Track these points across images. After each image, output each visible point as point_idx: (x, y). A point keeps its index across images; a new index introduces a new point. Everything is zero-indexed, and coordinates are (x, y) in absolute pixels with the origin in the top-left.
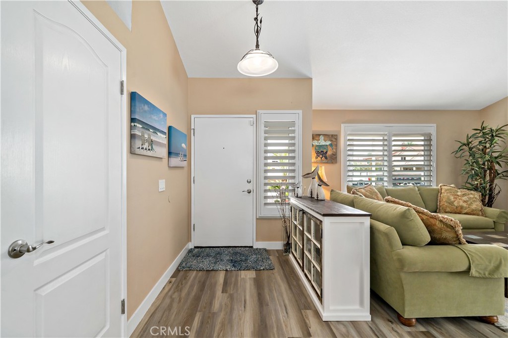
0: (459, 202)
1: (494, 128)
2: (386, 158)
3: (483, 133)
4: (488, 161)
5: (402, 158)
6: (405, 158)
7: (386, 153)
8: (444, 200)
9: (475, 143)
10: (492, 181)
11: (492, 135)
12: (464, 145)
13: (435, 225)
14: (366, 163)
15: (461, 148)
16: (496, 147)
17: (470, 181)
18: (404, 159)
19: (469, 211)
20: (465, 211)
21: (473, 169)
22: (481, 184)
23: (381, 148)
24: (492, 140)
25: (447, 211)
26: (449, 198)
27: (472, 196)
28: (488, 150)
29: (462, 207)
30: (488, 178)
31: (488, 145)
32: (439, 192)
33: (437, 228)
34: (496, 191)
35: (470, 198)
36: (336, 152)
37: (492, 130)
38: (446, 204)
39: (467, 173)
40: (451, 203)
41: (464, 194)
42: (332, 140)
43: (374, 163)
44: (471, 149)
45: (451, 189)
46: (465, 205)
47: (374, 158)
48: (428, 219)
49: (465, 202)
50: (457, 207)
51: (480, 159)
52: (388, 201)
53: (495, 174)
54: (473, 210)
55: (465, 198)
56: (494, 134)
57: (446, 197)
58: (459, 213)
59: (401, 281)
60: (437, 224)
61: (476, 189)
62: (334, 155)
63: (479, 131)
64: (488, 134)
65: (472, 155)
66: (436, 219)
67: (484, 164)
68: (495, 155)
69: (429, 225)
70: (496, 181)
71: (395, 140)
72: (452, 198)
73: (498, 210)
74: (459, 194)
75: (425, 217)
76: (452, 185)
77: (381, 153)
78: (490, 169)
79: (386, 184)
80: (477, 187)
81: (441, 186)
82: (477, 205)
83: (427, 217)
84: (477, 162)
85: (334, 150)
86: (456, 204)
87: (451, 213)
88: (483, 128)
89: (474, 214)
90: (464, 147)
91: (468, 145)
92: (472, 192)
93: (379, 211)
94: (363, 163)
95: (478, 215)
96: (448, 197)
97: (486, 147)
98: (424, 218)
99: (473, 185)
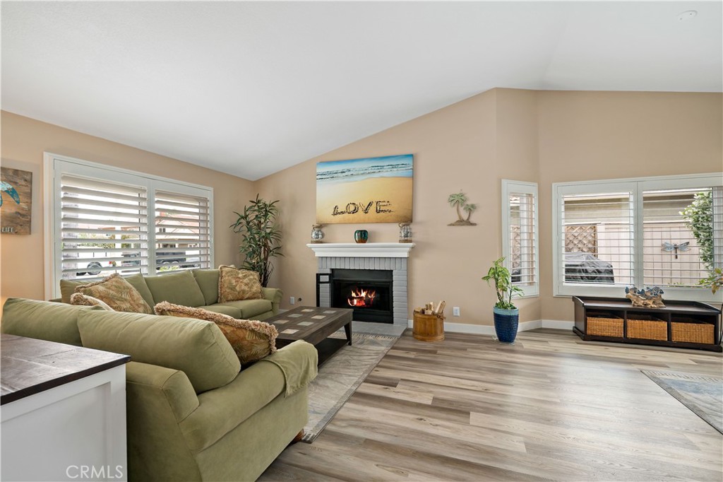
0: (241, 286)
1: (268, 203)
2: (144, 229)
3: (258, 206)
4: (263, 237)
5: (160, 230)
6: (164, 230)
7: (144, 220)
8: (226, 286)
9: (252, 216)
10: (266, 259)
11: (266, 210)
12: (242, 217)
13: (244, 338)
14: (104, 236)
15: (240, 221)
16: (268, 224)
17: (249, 259)
18: (163, 232)
19: (251, 295)
20: (247, 296)
21: (251, 246)
22: (258, 263)
23: (136, 212)
24: (266, 215)
25: (229, 298)
26: (230, 283)
27: (251, 277)
28: (262, 226)
29: (244, 291)
30: (262, 256)
31: (262, 220)
32: (219, 275)
33: (246, 342)
34: (270, 270)
35: (250, 280)
36: (30, 210)
37: (265, 205)
38: (228, 290)
39: (246, 250)
40: (233, 288)
41: (244, 276)
42: (16, 183)
43: (118, 237)
44: (248, 223)
45: (232, 271)
46: (246, 288)
47: (118, 228)
48: (233, 331)
49: (246, 284)
50: (239, 292)
51: (256, 235)
52: (162, 312)
53: (268, 251)
54: (254, 294)
55: (246, 280)
56: (268, 209)
57: (227, 281)
58: (241, 300)
59: (198, 469)
60: (247, 336)
61: (253, 268)
62: (23, 216)
63: (255, 204)
64: (262, 208)
65: (249, 229)
66: (245, 329)
67: (259, 241)
68: (268, 231)
69: (236, 341)
70: (269, 259)
71: (158, 202)
72: (233, 281)
73: (274, 289)
74: (240, 275)
75: (229, 329)
76: (232, 266)
77: (136, 220)
78: (265, 246)
79: (144, 271)
80: (254, 266)
81: (221, 268)
82: (257, 287)
83: (232, 329)
84: (254, 238)
85: (23, 205)
86: (238, 288)
87: (233, 300)
88: (259, 202)
89: (254, 298)
90: (242, 220)
91: (246, 218)
92: (252, 272)
93: (144, 338)
94: (98, 236)
95: (258, 298)
96: (230, 281)
97: (260, 222)
98: (228, 331)
99: (250, 264)
